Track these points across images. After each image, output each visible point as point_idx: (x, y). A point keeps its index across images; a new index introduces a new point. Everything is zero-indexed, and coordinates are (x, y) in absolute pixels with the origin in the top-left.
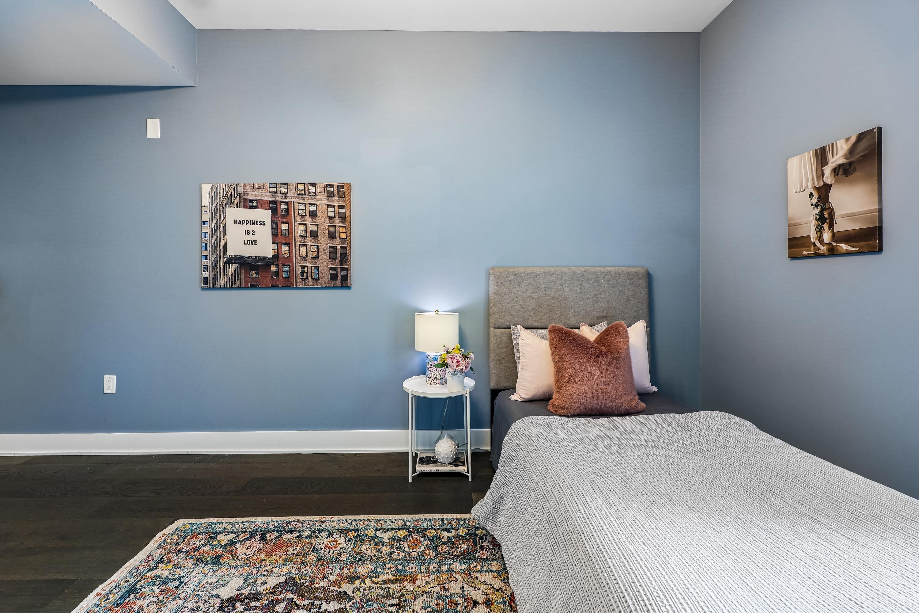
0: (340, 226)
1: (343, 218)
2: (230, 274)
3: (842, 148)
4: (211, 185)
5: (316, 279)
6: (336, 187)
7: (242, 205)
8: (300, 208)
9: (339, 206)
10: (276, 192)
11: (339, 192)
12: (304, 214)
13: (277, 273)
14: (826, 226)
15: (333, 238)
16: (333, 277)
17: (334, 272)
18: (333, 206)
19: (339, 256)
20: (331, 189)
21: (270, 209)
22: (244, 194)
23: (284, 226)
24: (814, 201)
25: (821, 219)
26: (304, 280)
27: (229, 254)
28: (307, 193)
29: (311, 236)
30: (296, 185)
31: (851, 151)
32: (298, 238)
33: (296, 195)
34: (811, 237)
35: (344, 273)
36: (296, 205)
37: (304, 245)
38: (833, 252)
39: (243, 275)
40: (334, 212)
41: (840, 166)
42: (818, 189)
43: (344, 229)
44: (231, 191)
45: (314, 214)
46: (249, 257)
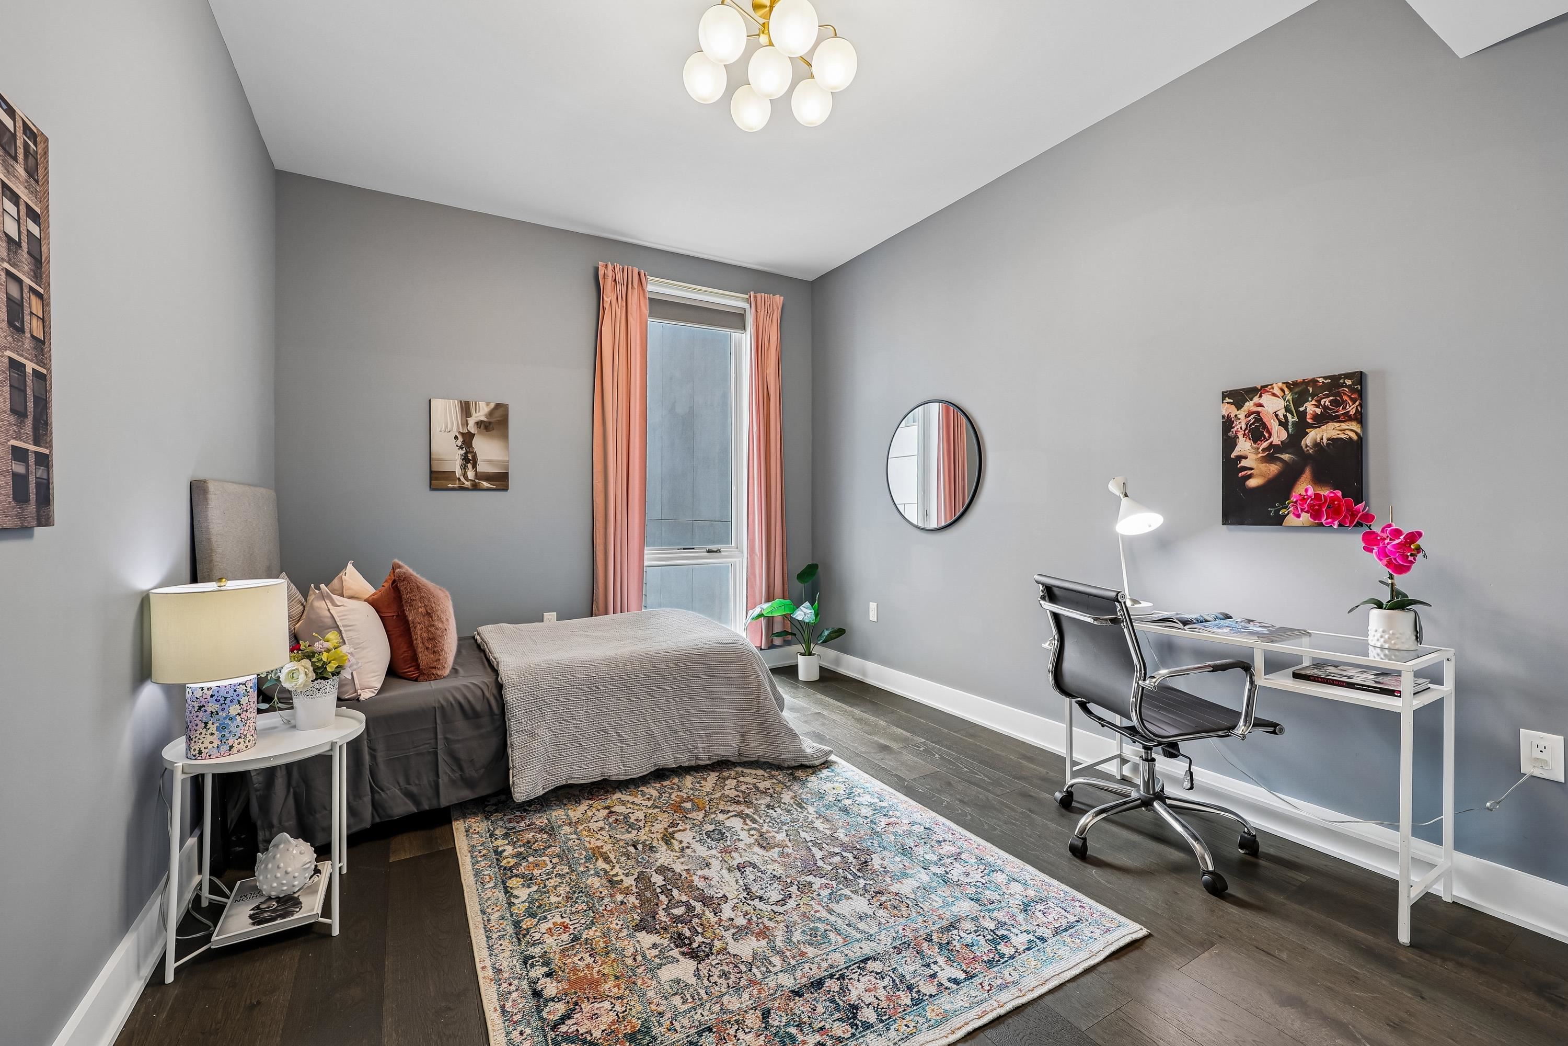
0: (31, 288)
1: (37, 260)
3: (483, 408)
6: (20, 125)
9: (27, 206)
11: (26, 150)
14: (469, 466)
15: (18, 331)
17: (21, 467)
18: (15, 200)
20: (10, 124)
24: (459, 443)
25: (465, 459)
31: (491, 414)
34: (457, 473)
35: (42, 472)
38: (475, 487)
40: (19, 222)
41: (482, 421)
42: (463, 434)
43: (40, 304)
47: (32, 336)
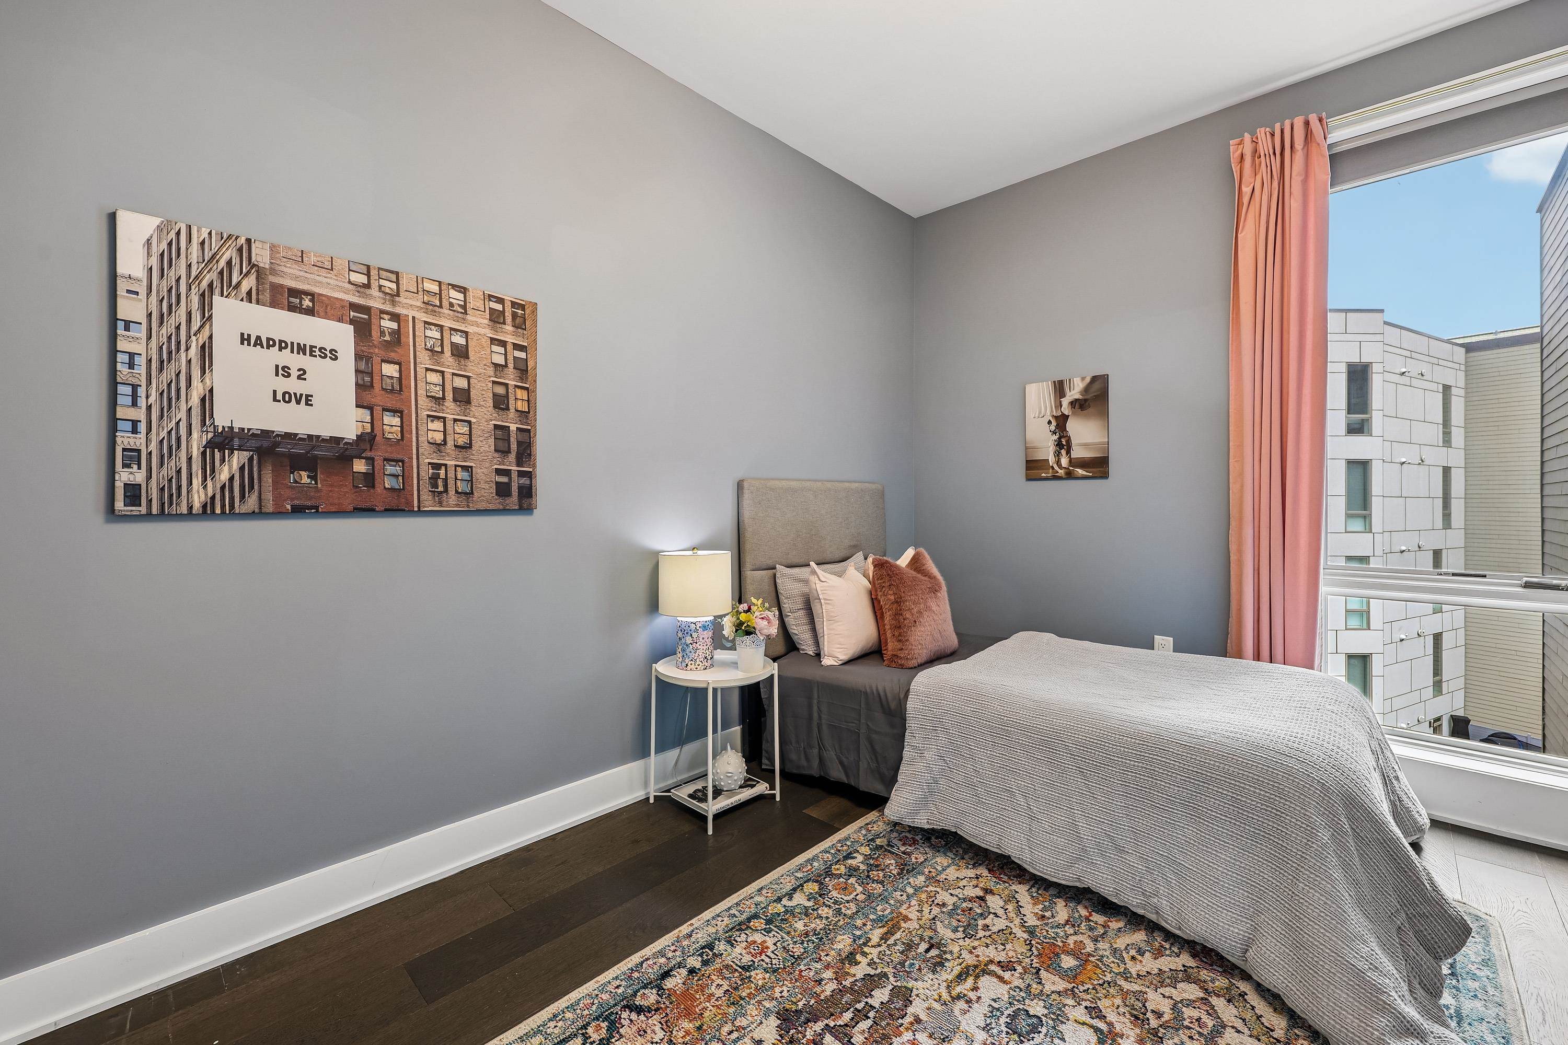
0: (516, 386)
1: (523, 370)
2: (224, 476)
3: (1078, 385)
4: (157, 221)
5: (466, 494)
6: (508, 305)
7: (266, 296)
8: (429, 333)
9: (514, 344)
10: (368, 286)
11: (514, 315)
12: (439, 349)
13: (370, 479)
14: (1063, 452)
15: (503, 409)
16: (503, 490)
17: (504, 479)
18: (503, 344)
19: (514, 446)
20: (499, 307)
21: (352, 322)
22: (273, 271)
23: (390, 370)
24: (1053, 428)
25: (1059, 445)
26: (438, 495)
27: (222, 420)
28: (445, 303)
29: (455, 400)
30: (419, 281)
31: (1086, 390)
32: (423, 401)
33: (419, 304)
34: (1050, 460)
35: (524, 481)
36: (420, 326)
37: (438, 418)
38: (1070, 475)
39: (268, 479)
40: (506, 355)
41: (1076, 400)
42: (1056, 418)
43: (525, 393)
44: (229, 253)
45: (461, 353)
46: (290, 436)
47: (517, 411)
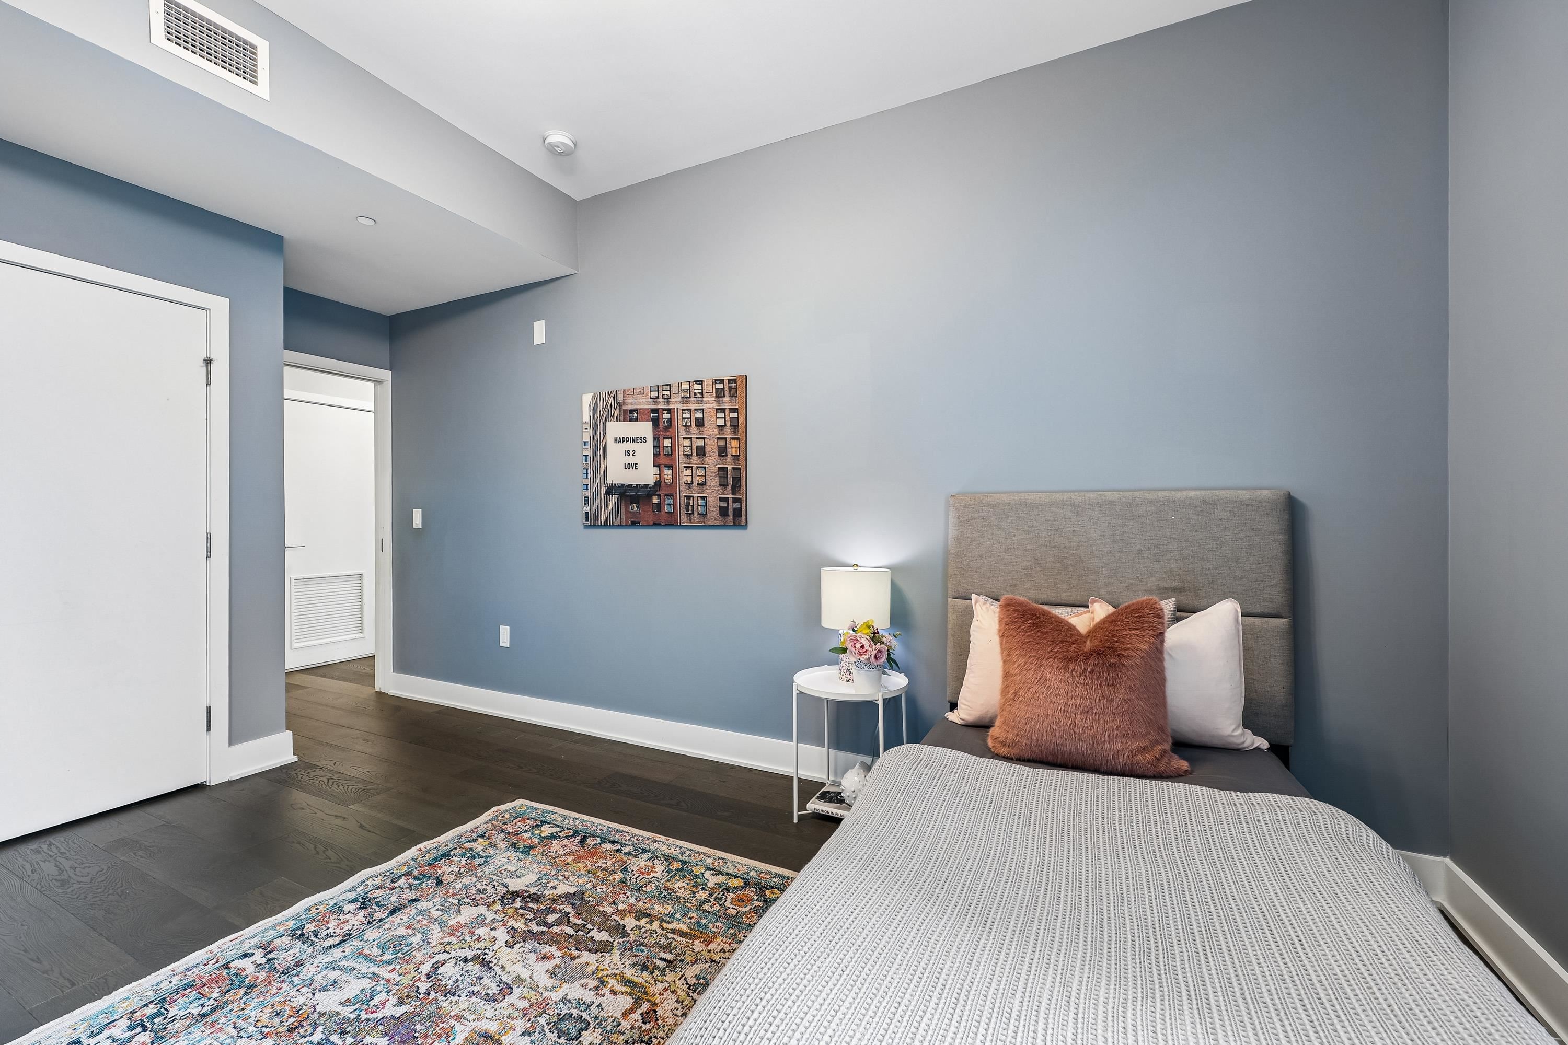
0: (732, 438)
1: (735, 426)
2: (610, 508)
4: (591, 395)
5: (703, 514)
6: (726, 382)
7: (622, 418)
8: (685, 416)
9: (730, 409)
10: (657, 397)
11: (730, 388)
12: (689, 424)
13: (659, 506)
15: (723, 456)
16: (724, 512)
17: (724, 504)
18: (723, 411)
19: (730, 481)
20: (721, 386)
21: (652, 420)
22: (624, 403)
23: (667, 443)
26: (689, 515)
27: (609, 482)
28: (692, 394)
29: (697, 455)
30: (680, 385)
32: (682, 459)
33: (680, 399)
35: (737, 505)
36: (680, 412)
37: (689, 467)
39: (623, 509)
40: (725, 418)
43: (737, 442)
44: (611, 400)
45: (700, 423)
46: (630, 486)
47: (732, 456)
